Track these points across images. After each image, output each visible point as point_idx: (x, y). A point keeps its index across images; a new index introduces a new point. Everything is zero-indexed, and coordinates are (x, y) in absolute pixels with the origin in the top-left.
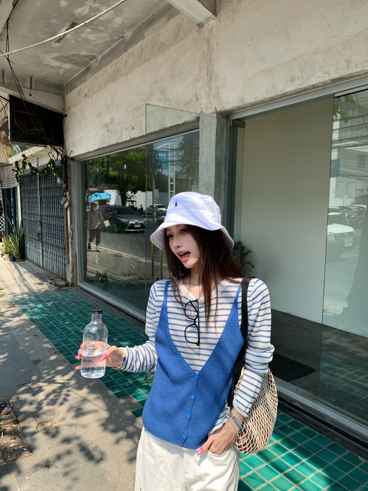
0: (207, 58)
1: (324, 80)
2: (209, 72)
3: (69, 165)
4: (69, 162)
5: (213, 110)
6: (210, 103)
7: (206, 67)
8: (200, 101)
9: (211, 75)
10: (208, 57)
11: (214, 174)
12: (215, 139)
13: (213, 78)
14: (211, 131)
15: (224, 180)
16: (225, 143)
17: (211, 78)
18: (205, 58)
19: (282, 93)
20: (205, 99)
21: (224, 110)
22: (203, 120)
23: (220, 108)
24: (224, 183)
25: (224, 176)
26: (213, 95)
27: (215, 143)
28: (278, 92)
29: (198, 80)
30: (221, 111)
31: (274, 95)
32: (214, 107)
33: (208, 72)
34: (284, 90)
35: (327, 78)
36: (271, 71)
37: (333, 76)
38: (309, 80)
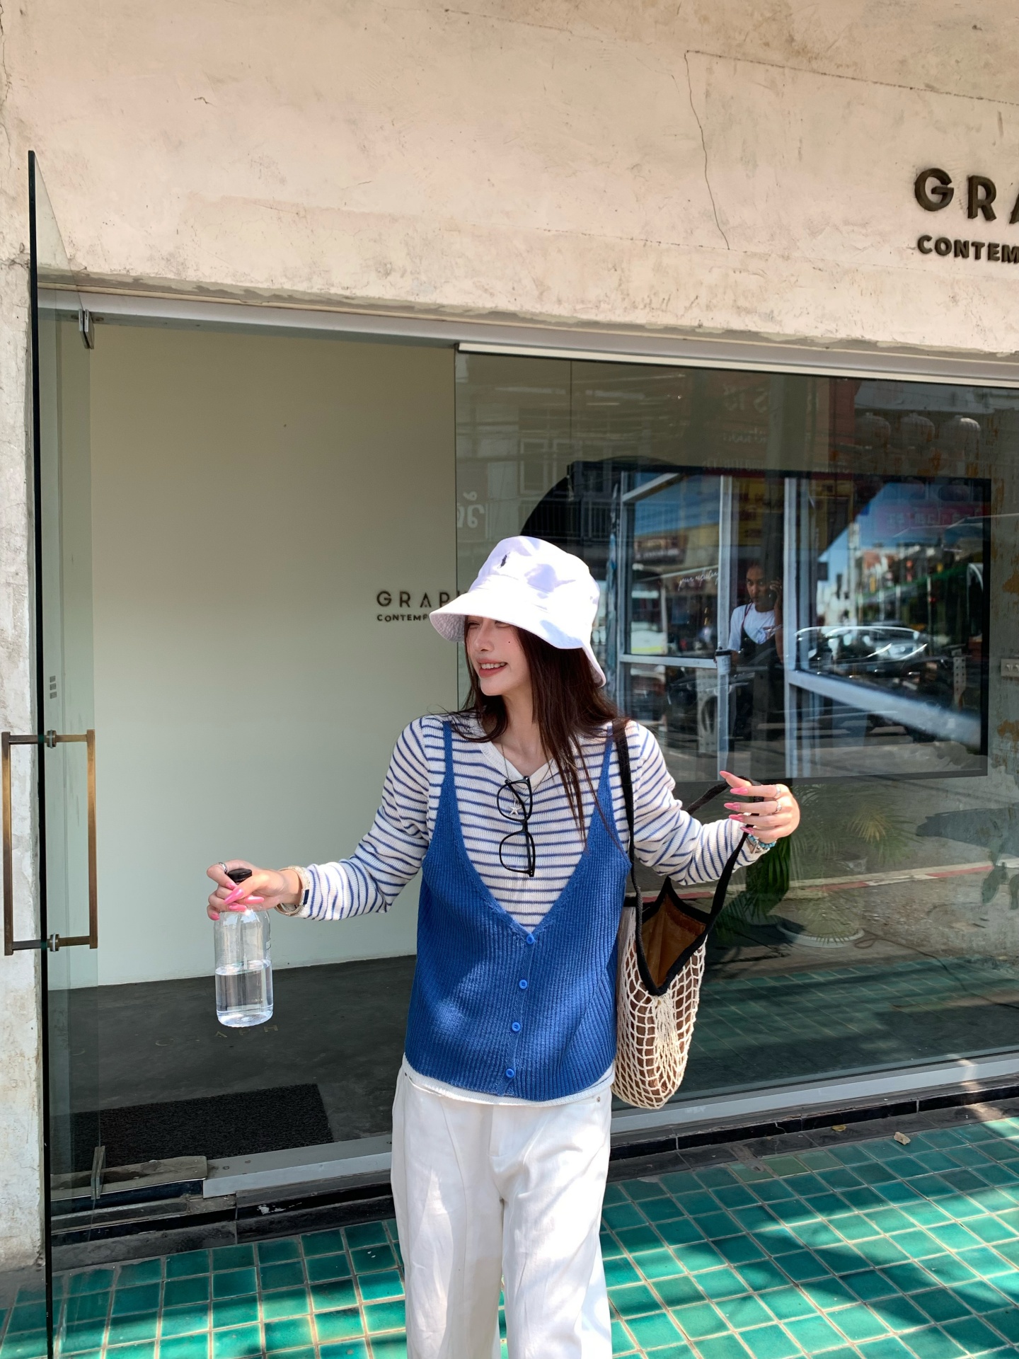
1: (481, 306)
19: (347, 293)
28: (333, 285)
31: (315, 290)
34: (355, 287)
35: (488, 304)
36: (305, 217)
37: (504, 303)
38: (435, 287)
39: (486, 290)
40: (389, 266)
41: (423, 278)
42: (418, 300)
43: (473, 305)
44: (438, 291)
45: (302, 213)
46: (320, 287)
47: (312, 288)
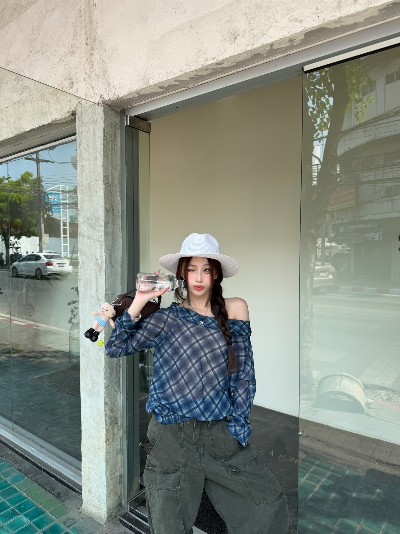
0: (85, 18)
1: (294, 33)
2: (90, 38)
5: (97, 99)
6: (93, 87)
7: (84, 31)
8: (76, 86)
9: (92, 43)
10: (88, 14)
11: (102, 203)
12: (103, 146)
13: (96, 48)
14: (95, 134)
15: (120, 213)
16: (119, 154)
17: (93, 49)
18: (83, 18)
19: (215, 61)
20: (84, 83)
21: (116, 97)
22: (82, 116)
23: (109, 96)
24: (120, 219)
25: (120, 207)
26: (96, 74)
27: (102, 153)
28: (209, 59)
29: (72, 53)
30: (110, 100)
31: (200, 66)
32: (99, 94)
33: (87, 39)
34: (220, 55)
35: (298, 29)
36: (195, 26)
37: (312, 23)
38: (263, 34)
39: (297, 20)
40: (236, 33)
41: (256, 31)
42: (253, 48)
43: (288, 35)
44: (265, 36)
45: (193, 26)
46: (202, 63)
47: (199, 65)
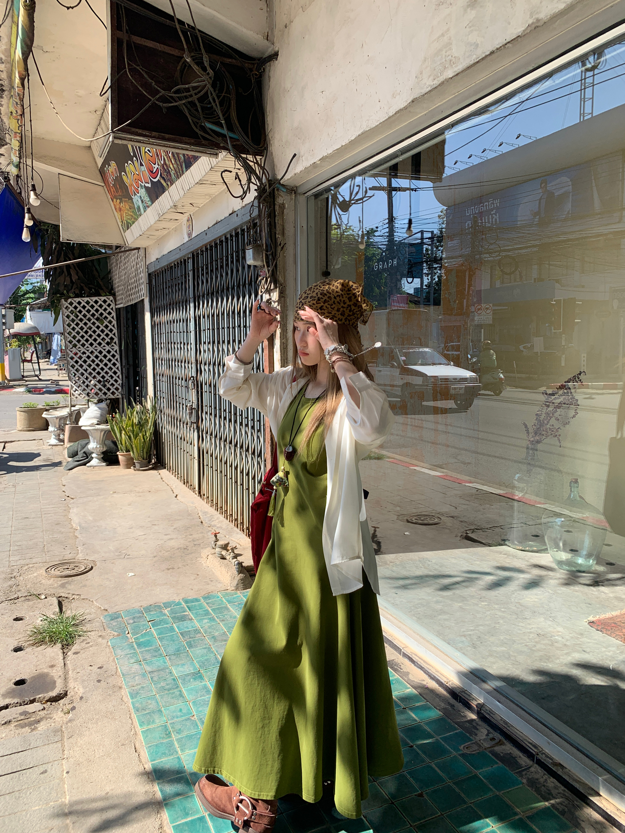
3: (282, 206)
4: (282, 199)
